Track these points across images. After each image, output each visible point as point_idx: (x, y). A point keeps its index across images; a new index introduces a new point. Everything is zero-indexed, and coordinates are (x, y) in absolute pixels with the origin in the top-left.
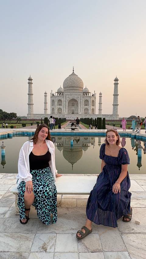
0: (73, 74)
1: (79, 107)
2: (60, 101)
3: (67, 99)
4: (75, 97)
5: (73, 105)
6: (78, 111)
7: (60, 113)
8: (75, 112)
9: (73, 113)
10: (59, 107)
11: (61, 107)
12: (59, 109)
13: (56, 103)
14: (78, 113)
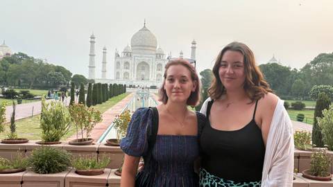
0: (145, 29)
1: (151, 72)
2: (127, 63)
3: (136, 61)
4: (146, 60)
5: (143, 69)
6: (149, 77)
7: (126, 78)
8: (146, 77)
9: (143, 79)
10: (125, 70)
11: (128, 71)
12: (126, 74)
13: (122, 65)
14: (148, 79)
